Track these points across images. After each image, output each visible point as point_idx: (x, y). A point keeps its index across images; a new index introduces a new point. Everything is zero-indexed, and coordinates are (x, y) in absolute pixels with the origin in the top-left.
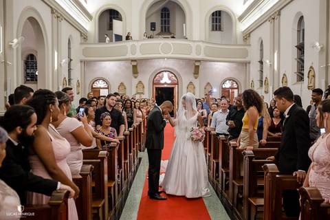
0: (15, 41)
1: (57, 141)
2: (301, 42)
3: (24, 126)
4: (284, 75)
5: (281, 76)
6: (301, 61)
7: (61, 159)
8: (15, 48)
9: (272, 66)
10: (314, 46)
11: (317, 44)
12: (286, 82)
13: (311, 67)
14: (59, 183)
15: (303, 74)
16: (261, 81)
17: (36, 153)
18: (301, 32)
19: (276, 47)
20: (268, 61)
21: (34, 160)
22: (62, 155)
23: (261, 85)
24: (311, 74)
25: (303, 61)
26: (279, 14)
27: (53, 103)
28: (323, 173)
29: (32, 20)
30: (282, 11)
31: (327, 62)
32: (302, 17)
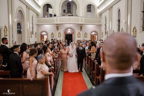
0: (16, 20)
1: (48, 57)
2: (119, 19)
5: (112, 31)
6: (119, 26)
9: (109, 27)
11: (124, 21)
13: (122, 29)
16: (106, 32)
19: (111, 20)
23: (106, 34)
29: (20, 11)
30: (113, 7)
31: (127, 27)
32: (120, 10)
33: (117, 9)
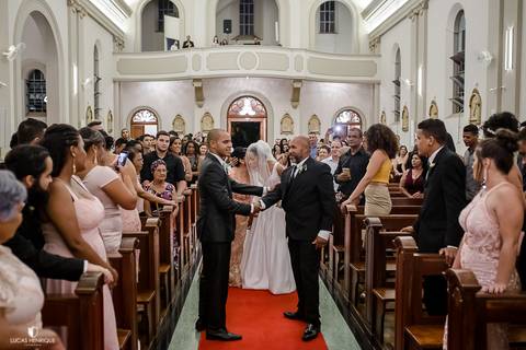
0: (12, 49)
1: (83, 201)
2: (460, 50)
3: (37, 175)
4: (433, 102)
5: (429, 105)
6: (459, 81)
7: (88, 229)
8: (11, 61)
9: (414, 88)
11: (485, 53)
12: (436, 114)
13: (475, 91)
14: (86, 262)
15: (462, 102)
16: (397, 112)
17: (50, 220)
18: (461, 35)
19: (421, 58)
20: (408, 81)
21: (48, 230)
22: (90, 222)
23: (397, 120)
24: (475, 101)
25: (462, 81)
26: (426, 7)
27: (76, 144)
28: (480, 249)
29: (37, 16)
31: (500, 82)
32: (462, 12)
33: (449, 8)
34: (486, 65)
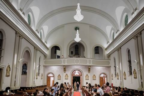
0: (21, 59)
2: (130, 59)
4: (124, 72)
5: (123, 73)
9: (119, 68)
10: (134, 62)
11: (136, 61)
12: (125, 75)
13: (134, 70)
15: (132, 72)
16: (116, 74)
19: (120, 61)
20: (117, 66)
23: (116, 76)
24: (135, 72)
25: (131, 67)
26: (121, 48)
30: (121, 47)
32: (129, 50)
33: (126, 49)
34: (136, 63)
